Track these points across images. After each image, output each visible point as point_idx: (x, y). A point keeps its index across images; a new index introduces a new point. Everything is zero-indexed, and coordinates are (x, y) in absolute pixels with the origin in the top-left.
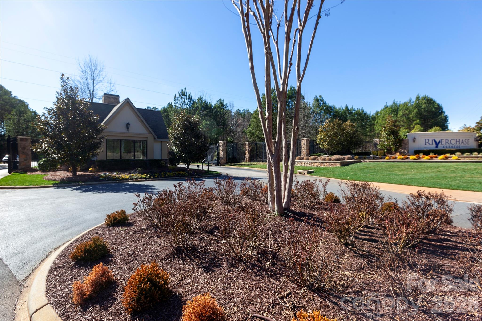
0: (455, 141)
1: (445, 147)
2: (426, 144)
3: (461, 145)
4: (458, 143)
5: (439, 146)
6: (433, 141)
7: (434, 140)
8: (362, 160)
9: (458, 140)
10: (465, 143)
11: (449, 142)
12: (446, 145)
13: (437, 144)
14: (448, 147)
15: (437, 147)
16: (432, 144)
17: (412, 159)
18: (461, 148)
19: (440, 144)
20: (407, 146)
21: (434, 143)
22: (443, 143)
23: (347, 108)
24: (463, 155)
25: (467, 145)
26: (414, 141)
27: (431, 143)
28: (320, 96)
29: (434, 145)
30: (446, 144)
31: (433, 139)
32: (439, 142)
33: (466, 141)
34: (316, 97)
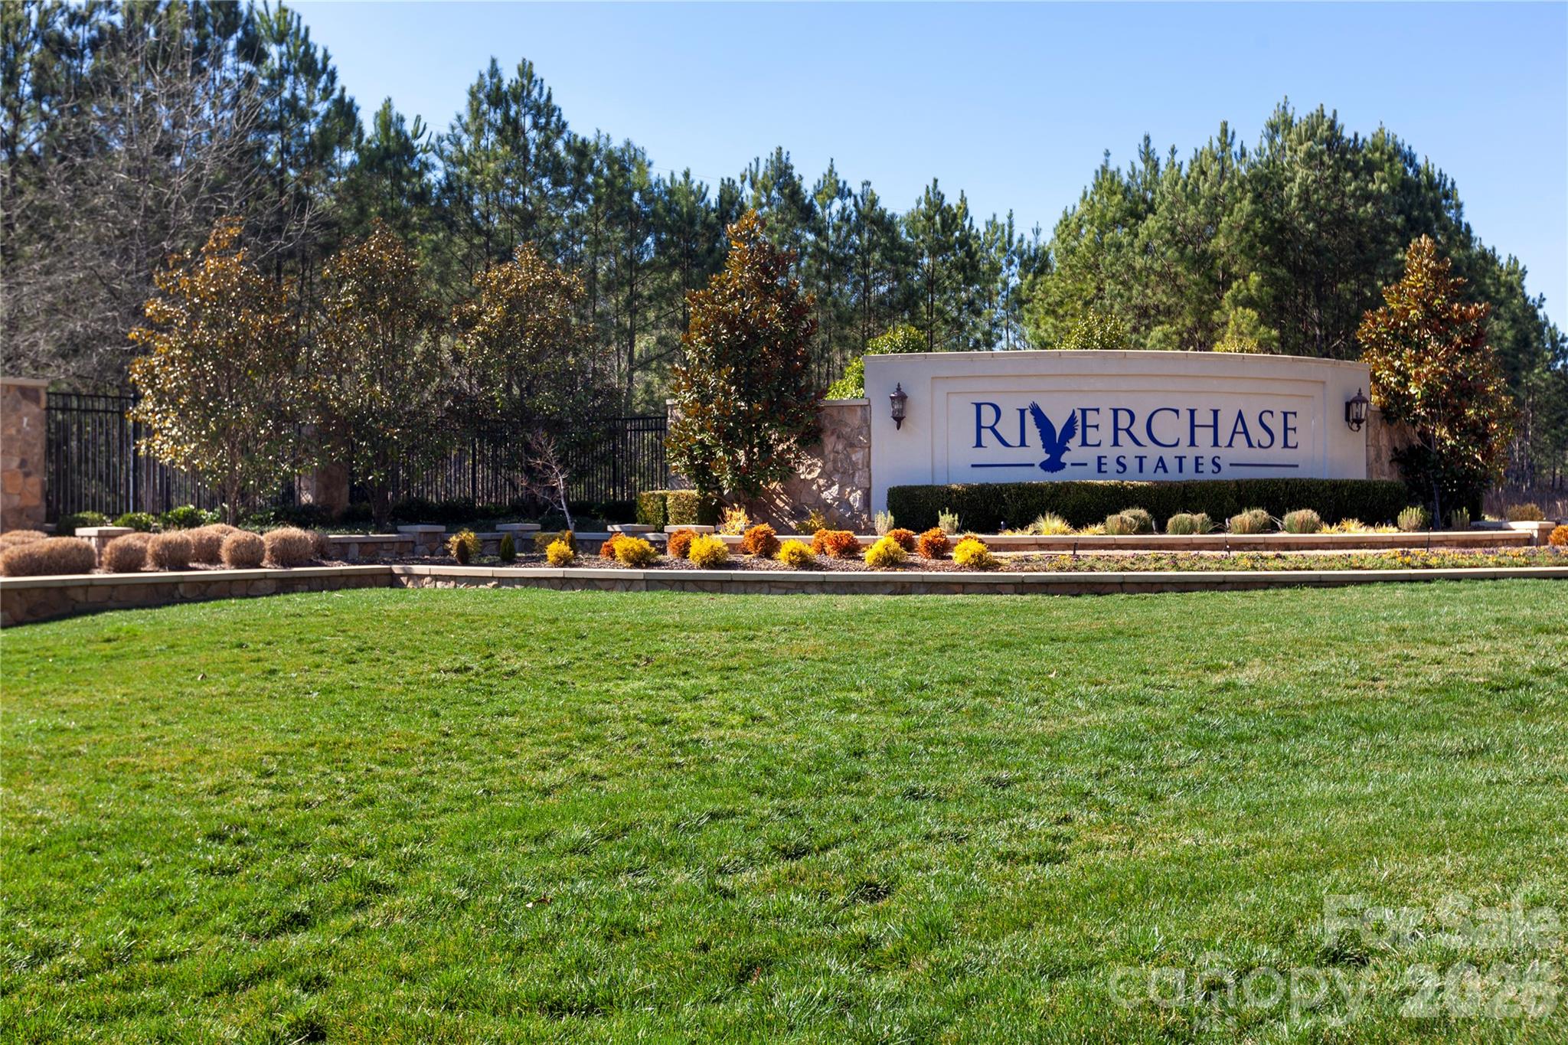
0: (1185, 416)
1: (1111, 466)
2: (979, 444)
3: (1226, 455)
4: (1204, 436)
5: (1065, 458)
6: (1030, 419)
7: (1036, 411)
8: (397, 569)
9: (1204, 417)
10: (1257, 434)
11: (1140, 430)
12: (1117, 451)
13: (1055, 444)
14: (1132, 464)
15: (1053, 464)
16: (1023, 444)
17: (703, 565)
18: (1228, 474)
19: (1074, 443)
20: (857, 456)
21: (1033, 434)
22: (1092, 436)
23: (782, 174)
24: (1162, 529)
25: (1277, 453)
26: (899, 419)
27: (1012, 436)
28: (526, 71)
29: (1036, 452)
30: (1116, 443)
31: (1026, 405)
32: (1069, 430)
33: (1276, 424)
34: (494, 72)
